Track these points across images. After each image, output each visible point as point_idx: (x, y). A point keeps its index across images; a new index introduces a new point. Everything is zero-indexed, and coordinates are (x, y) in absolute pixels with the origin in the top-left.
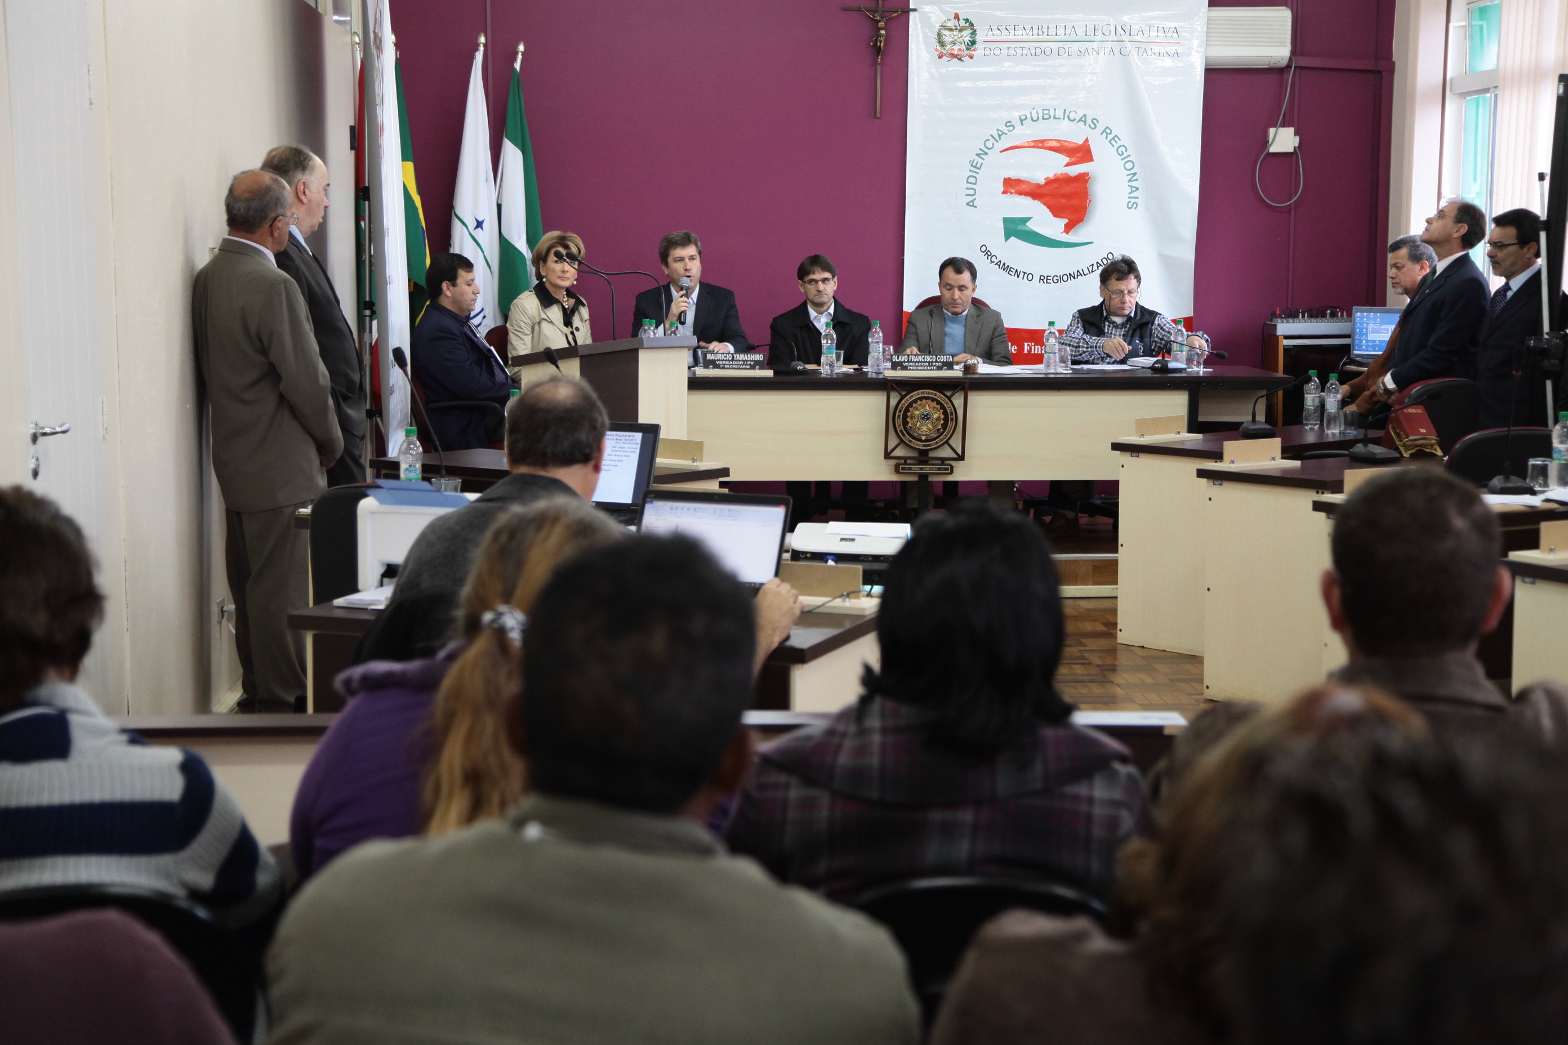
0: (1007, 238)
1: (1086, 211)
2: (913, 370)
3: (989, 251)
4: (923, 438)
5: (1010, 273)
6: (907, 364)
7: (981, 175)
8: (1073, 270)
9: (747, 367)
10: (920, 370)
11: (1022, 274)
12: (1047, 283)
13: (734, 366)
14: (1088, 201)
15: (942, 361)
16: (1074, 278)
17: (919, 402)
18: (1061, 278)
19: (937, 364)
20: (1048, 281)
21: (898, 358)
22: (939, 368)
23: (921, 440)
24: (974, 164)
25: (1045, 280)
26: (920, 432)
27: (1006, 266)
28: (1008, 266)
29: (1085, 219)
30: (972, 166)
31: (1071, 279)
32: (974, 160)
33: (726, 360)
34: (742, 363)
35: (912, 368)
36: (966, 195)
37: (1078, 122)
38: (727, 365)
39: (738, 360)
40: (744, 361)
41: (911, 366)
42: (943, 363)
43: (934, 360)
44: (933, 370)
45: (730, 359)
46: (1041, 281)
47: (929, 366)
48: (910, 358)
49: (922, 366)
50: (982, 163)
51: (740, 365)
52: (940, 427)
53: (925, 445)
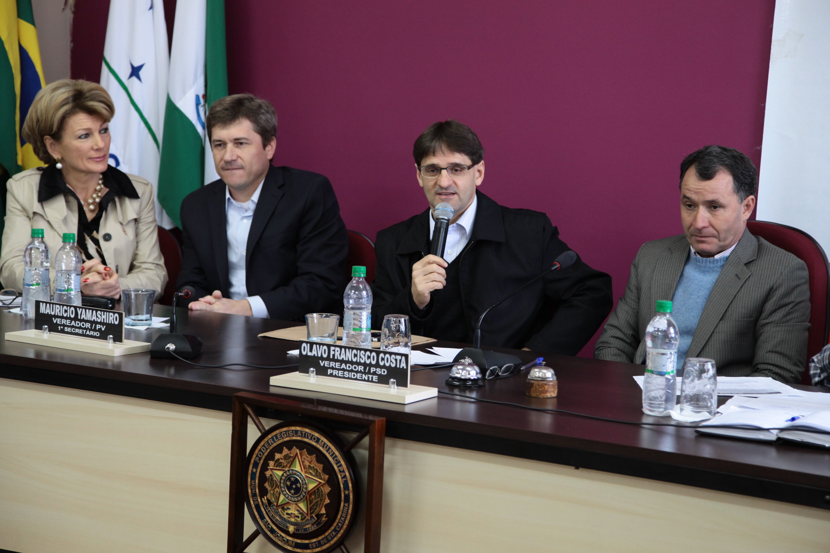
2: (336, 376)
4: (291, 529)
6: (326, 363)
9: (95, 334)
10: (348, 378)
13: (77, 331)
15: (387, 365)
17: (285, 451)
19: (379, 371)
21: (311, 350)
22: (383, 380)
23: (287, 533)
26: (286, 516)
33: (66, 318)
34: (88, 325)
35: (335, 372)
38: (68, 326)
39: (83, 320)
40: (92, 322)
41: (333, 368)
42: (389, 368)
43: (374, 363)
44: (372, 381)
45: (72, 316)
47: (365, 373)
48: (332, 353)
49: (352, 371)
51: (85, 329)
52: (323, 511)
53: (296, 543)
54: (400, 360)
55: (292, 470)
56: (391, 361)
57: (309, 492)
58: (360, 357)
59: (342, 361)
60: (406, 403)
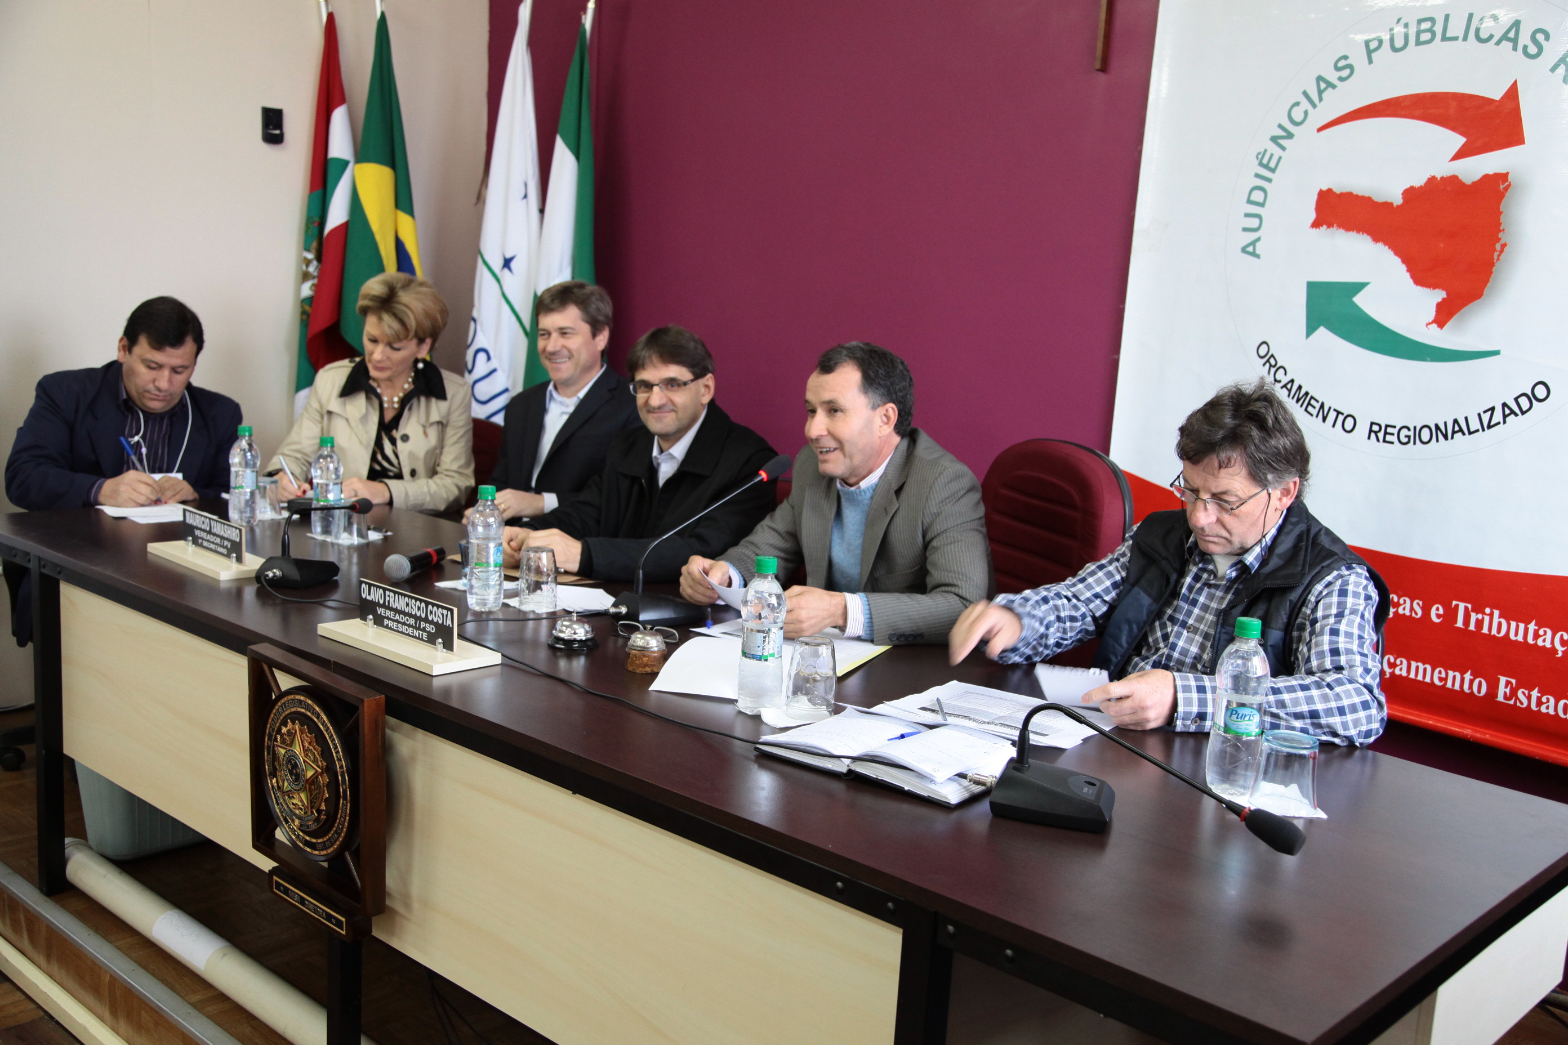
0: (1311, 330)
1: (1492, 273)
2: (391, 629)
3: (1272, 356)
4: (297, 823)
5: (1310, 409)
6: (383, 612)
7: (1279, 184)
8: (1443, 417)
9: (223, 551)
10: (402, 633)
11: (1332, 415)
12: (1384, 441)
13: (211, 546)
14: (1498, 247)
15: (435, 620)
16: (1446, 437)
17: (289, 725)
18: (1418, 432)
19: (428, 627)
20: (1388, 438)
21: (369, 593)
22: (432, 639)
24: (1265, 161)
25: (1381, 435)
26: (292, 806)
27: (1303, 392)
28: (1307, 394)
29: (1485, 292)
30: (1261, 164)
31: (1437, 440)
32: (1266, 151)
33: (204, 531)
34: (218, 540)
35: (391, 624)
36: (1245, 230)
37: (1498, 43)
38: (205, 540)
39: (215, 534)
40: (221, 538)
42: (436, 625)
43: (423, 616)
44: (422, 639)
45: (208, 529)
46: (1373, 435)
47: (415, 628)
48: (387, 598)
49: (404, 624)
50: (1280, 158)
51: (217, 544)
52: (323, 807)
53: (306, 840)
54: (447, 616)
55: (292, 751)
56: (438, 616)
57: (307, 780)
58: (412, 608)
59: (396, 611)
60: (434, 674)
